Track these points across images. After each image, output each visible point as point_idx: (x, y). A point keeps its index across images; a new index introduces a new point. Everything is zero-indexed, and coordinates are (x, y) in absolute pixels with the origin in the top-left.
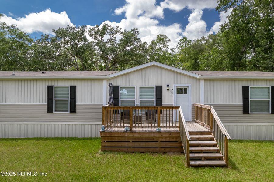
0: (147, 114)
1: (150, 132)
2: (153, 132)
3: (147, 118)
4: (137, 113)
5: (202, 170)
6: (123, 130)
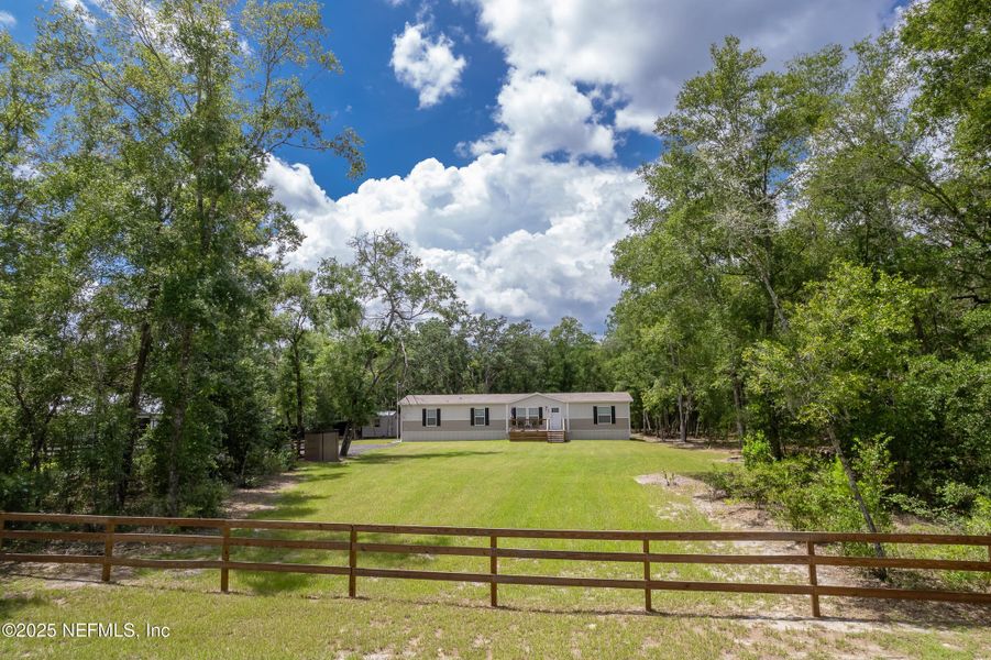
0: (533, 423)
2: (535, 432)
3: (533, 426)
4: (526, 423)
5: (554, 444)
6: (519, 431)
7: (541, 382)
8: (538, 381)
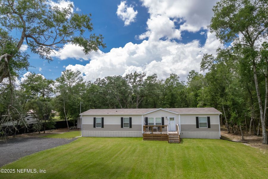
0: (158, 128)
1: (158, 134)
2: (159, 134)
3: (158, 130)
4: (154, 128)
5: (172, 144)
6: (150, 133)
7: (161, 102)
8: (160, 102)
